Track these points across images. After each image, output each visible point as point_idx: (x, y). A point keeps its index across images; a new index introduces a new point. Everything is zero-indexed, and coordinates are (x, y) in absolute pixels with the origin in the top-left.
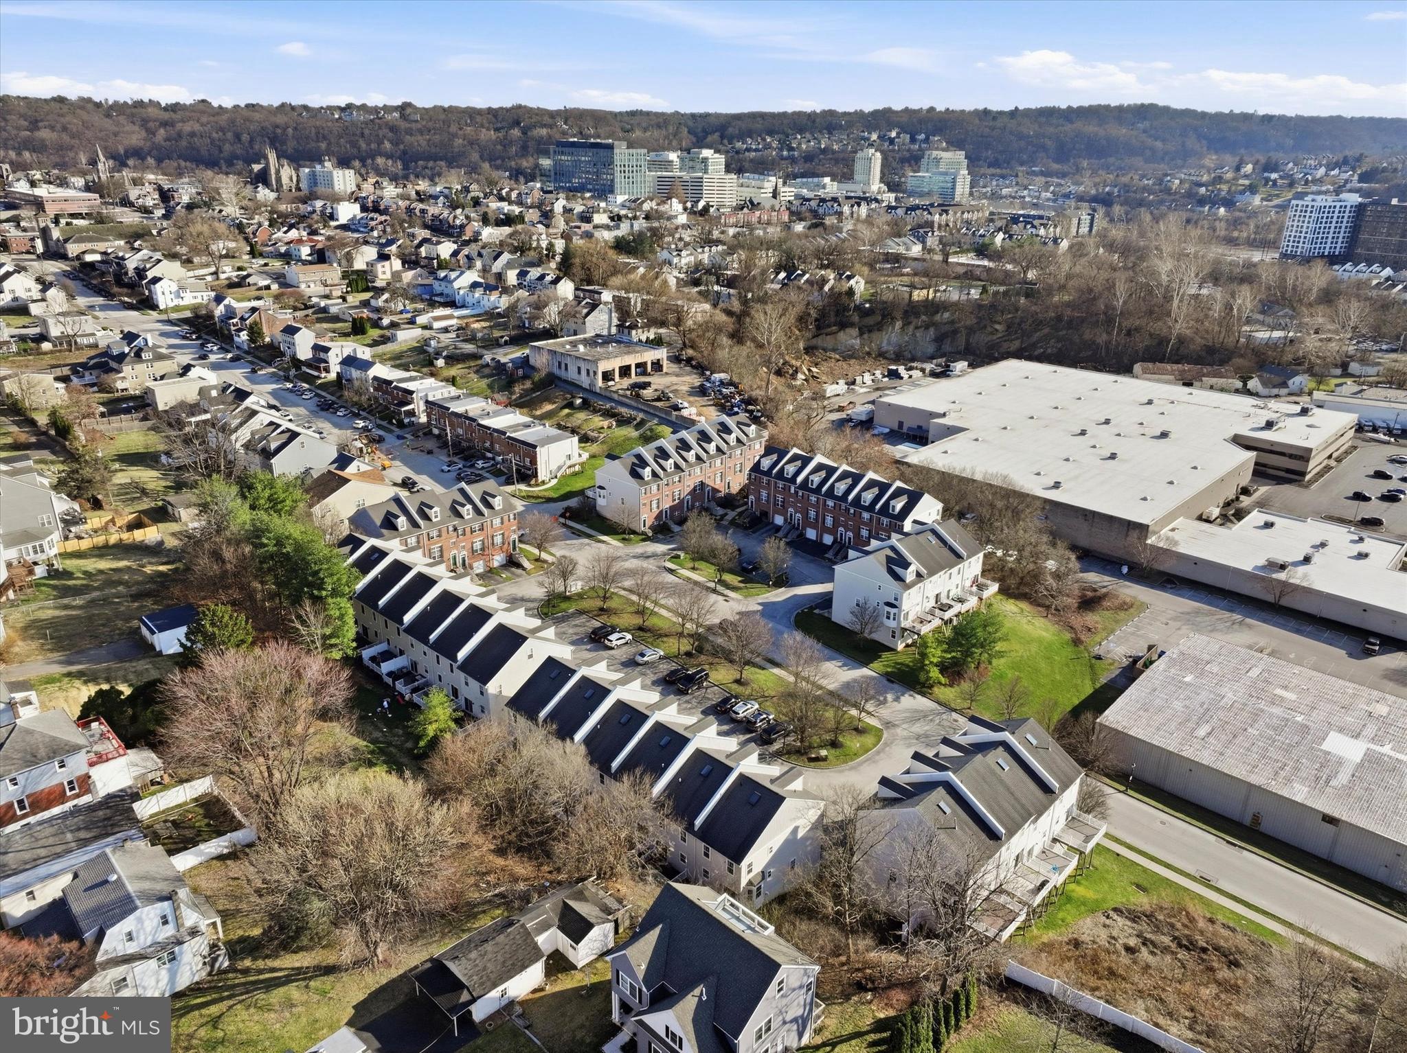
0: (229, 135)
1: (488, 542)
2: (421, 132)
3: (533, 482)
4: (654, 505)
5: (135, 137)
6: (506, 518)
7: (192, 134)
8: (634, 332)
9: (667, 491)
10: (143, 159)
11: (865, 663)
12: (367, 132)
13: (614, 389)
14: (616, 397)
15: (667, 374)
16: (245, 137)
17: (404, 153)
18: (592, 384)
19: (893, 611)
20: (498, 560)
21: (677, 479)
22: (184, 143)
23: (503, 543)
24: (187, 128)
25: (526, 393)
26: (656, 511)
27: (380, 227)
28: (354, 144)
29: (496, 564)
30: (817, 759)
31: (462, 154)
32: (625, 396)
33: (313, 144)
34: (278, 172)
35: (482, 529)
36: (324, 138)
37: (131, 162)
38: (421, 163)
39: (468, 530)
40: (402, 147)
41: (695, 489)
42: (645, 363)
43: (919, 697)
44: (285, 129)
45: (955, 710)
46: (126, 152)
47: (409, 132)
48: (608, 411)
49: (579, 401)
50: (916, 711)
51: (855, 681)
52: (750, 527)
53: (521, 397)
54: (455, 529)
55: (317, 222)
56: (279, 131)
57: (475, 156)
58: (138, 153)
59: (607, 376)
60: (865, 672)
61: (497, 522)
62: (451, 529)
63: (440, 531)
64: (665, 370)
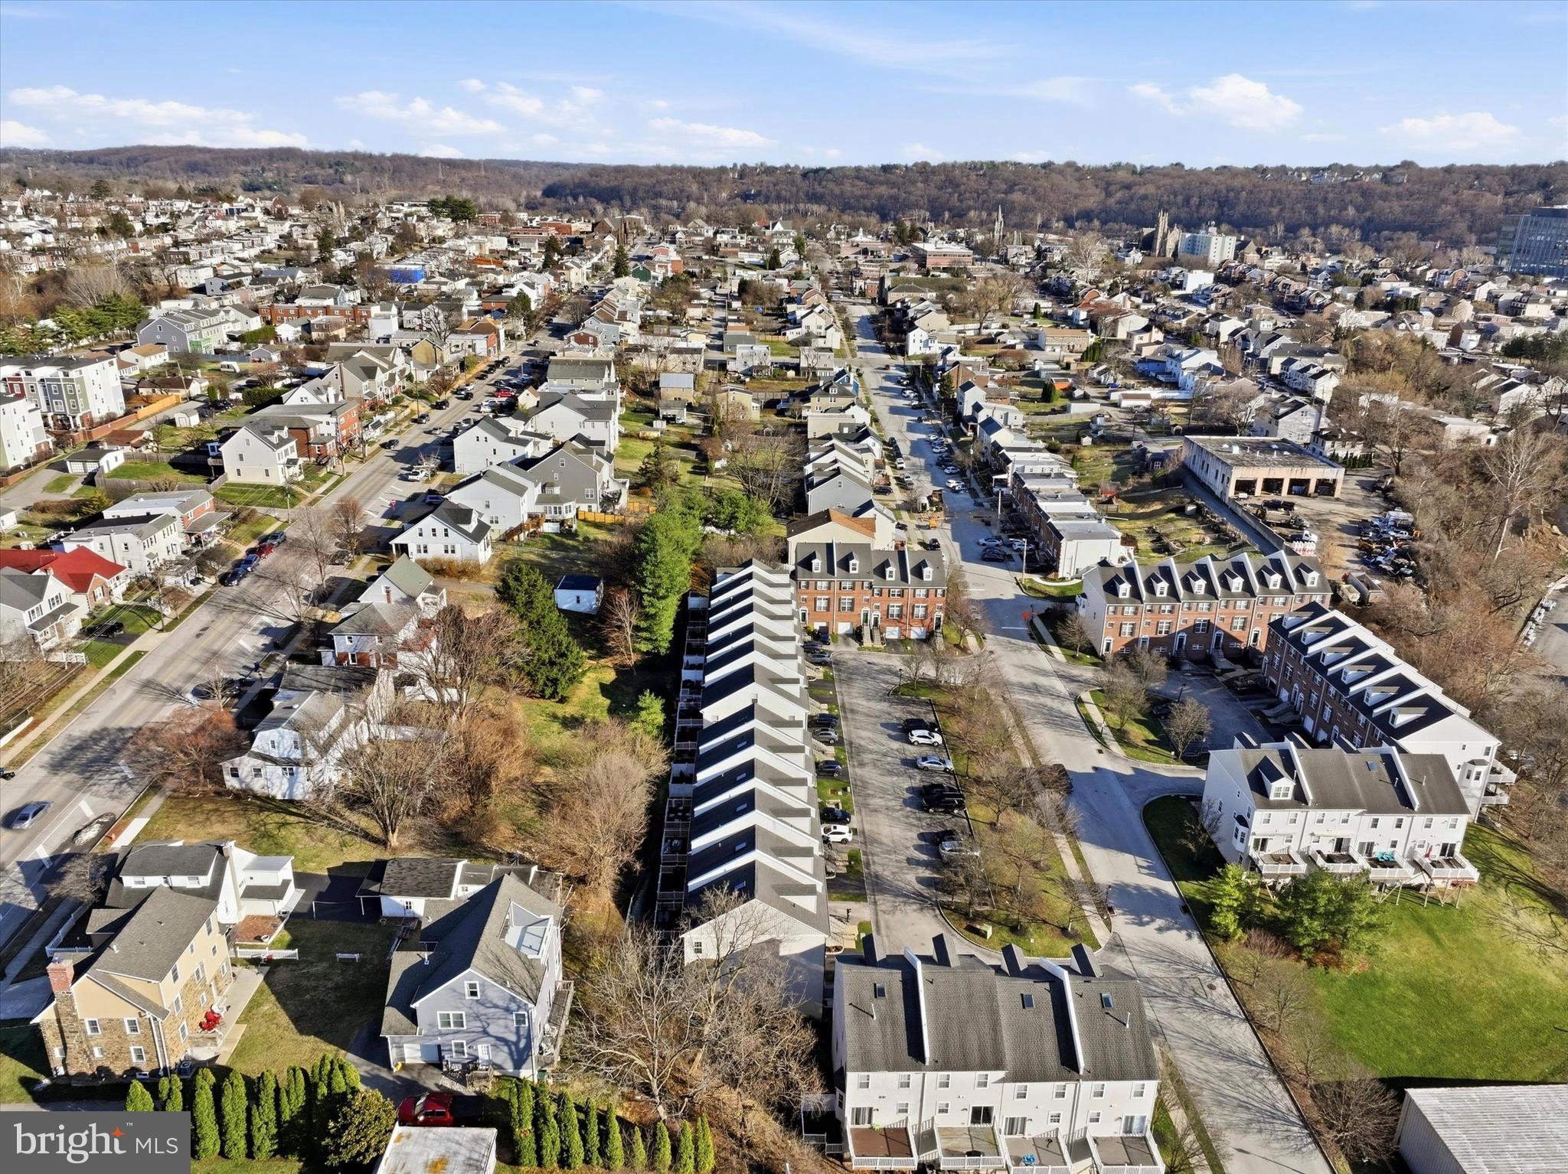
0: (1180, 199)
1: (907, 611)
2: (1399, 196)
3: (1052, 576)
4: (1127, 629)
5: (1093, 199)
6: (932, 592)
7: (1145, 197)
8: (1328, 444)
9: (1145, 618)
10: (1090, 221)
11: (1175, 877)
12: (1331, 196)
13: (1241, 503)
14: (1239, 512)
15: (1338, 500)
16: (1195, 200)
17: (1369, 220)
18: (1224, 493)
19: (1242, 829)
20: (916, 632)
21: (1168, 608)
22: (1133, 206)
23: (925, 617)
24: (1142, 191)
25: (1142, 487)
26: (1127, 637)
27: (1221, 300)
28: (1311, 210)
29: (913, 636)
30: (978, 932)
31: (1445, 224)
32: (1247, 513)
33: (1264, 209)
34: (1165, 236)
35: (901, 595)
36: (1280, 202)
37: (1078, 224)
38: (1386, 233)
39: (885, 592)
40: (1368, 214)
41: (1195, 627)
42: (1307, 481)
43: (1196, 940)
44: (1239, 193)
45: (1226, 977)
46: (1079, 214)
47: (1384, 197)
48: (1215, 524)
49: (1190, 508)
50: (1172, 952)
51: (1137, 888)
52: (1241, 693)
53: (1134, 490)
54: (871, 587)
55: (1157, 290)
56: (1232, 194)
57: (1461, 226)
58: (1087, 216)
59: (1246, 486)
60: (1168, 887)
61: (921, 592)
62: (866, 584)
63: (854, 583)
64: (1337, 494)
